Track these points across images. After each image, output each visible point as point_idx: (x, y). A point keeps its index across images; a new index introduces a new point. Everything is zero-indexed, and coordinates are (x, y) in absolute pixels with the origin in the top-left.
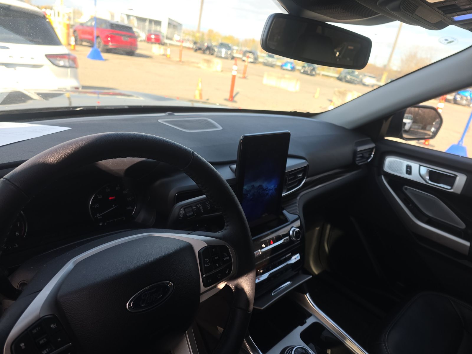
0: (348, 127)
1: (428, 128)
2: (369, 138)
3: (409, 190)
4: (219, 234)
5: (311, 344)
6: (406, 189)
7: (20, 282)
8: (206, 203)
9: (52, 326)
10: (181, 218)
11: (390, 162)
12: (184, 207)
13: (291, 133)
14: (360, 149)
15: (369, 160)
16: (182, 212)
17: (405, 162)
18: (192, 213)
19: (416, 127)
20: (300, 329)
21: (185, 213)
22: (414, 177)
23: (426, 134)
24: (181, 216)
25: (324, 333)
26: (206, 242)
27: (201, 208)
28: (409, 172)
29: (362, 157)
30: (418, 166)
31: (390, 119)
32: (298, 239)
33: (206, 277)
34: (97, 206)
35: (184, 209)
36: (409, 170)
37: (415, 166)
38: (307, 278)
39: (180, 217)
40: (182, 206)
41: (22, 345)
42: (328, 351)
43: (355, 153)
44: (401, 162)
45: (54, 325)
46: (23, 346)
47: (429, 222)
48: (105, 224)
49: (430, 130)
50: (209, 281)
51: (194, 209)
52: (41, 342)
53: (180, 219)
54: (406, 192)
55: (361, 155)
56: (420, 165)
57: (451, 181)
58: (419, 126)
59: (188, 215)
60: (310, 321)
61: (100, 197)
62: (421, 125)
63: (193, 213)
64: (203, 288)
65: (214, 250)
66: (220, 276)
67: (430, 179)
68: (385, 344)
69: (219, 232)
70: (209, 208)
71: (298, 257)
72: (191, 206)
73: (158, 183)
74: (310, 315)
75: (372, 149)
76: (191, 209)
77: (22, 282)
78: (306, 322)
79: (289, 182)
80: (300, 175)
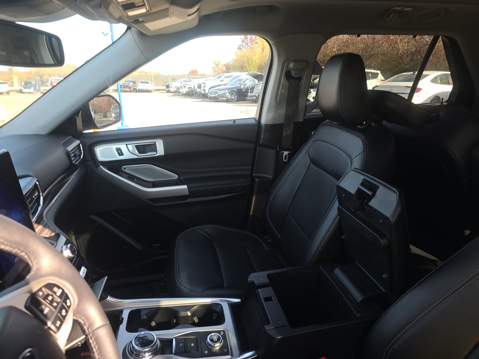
0: (44, 132)
1: (108, 115)
2: (71, 137)
3: (127, 169)
5: (140, 329)
6: (125, 168)
11: (101, 151)
13: (8, 152)
14: (70, 148)
15: (82, 157)
17: (114, 147)
19: (99, 117)
22: (127, 155)
23: (110, 121)
25: (142, 313)
28: (121, 154)
29: (75, 156)
30: (125, 145)
31: (80, 113)
32: (75, 253)
33: (52, 323)
36: (119, 152)
37: (122, 146)
38: (104, 280)
42: (152, 324)
43: (68, 154)
44: (110, 148)
47: (155, 185)
49: (111, 117)
54: (126, 171)
55: (73, 155)
56: (127, 145)
57: (153, 148)
58: (101, 115)
60: (125, 315)
62: (102, 114)
67: (139, 152)
68: (182, 285)
71: (84, 270)
75: (79, 145)
78: (123, 319)
79: (30, 206)
80: (37, 194)
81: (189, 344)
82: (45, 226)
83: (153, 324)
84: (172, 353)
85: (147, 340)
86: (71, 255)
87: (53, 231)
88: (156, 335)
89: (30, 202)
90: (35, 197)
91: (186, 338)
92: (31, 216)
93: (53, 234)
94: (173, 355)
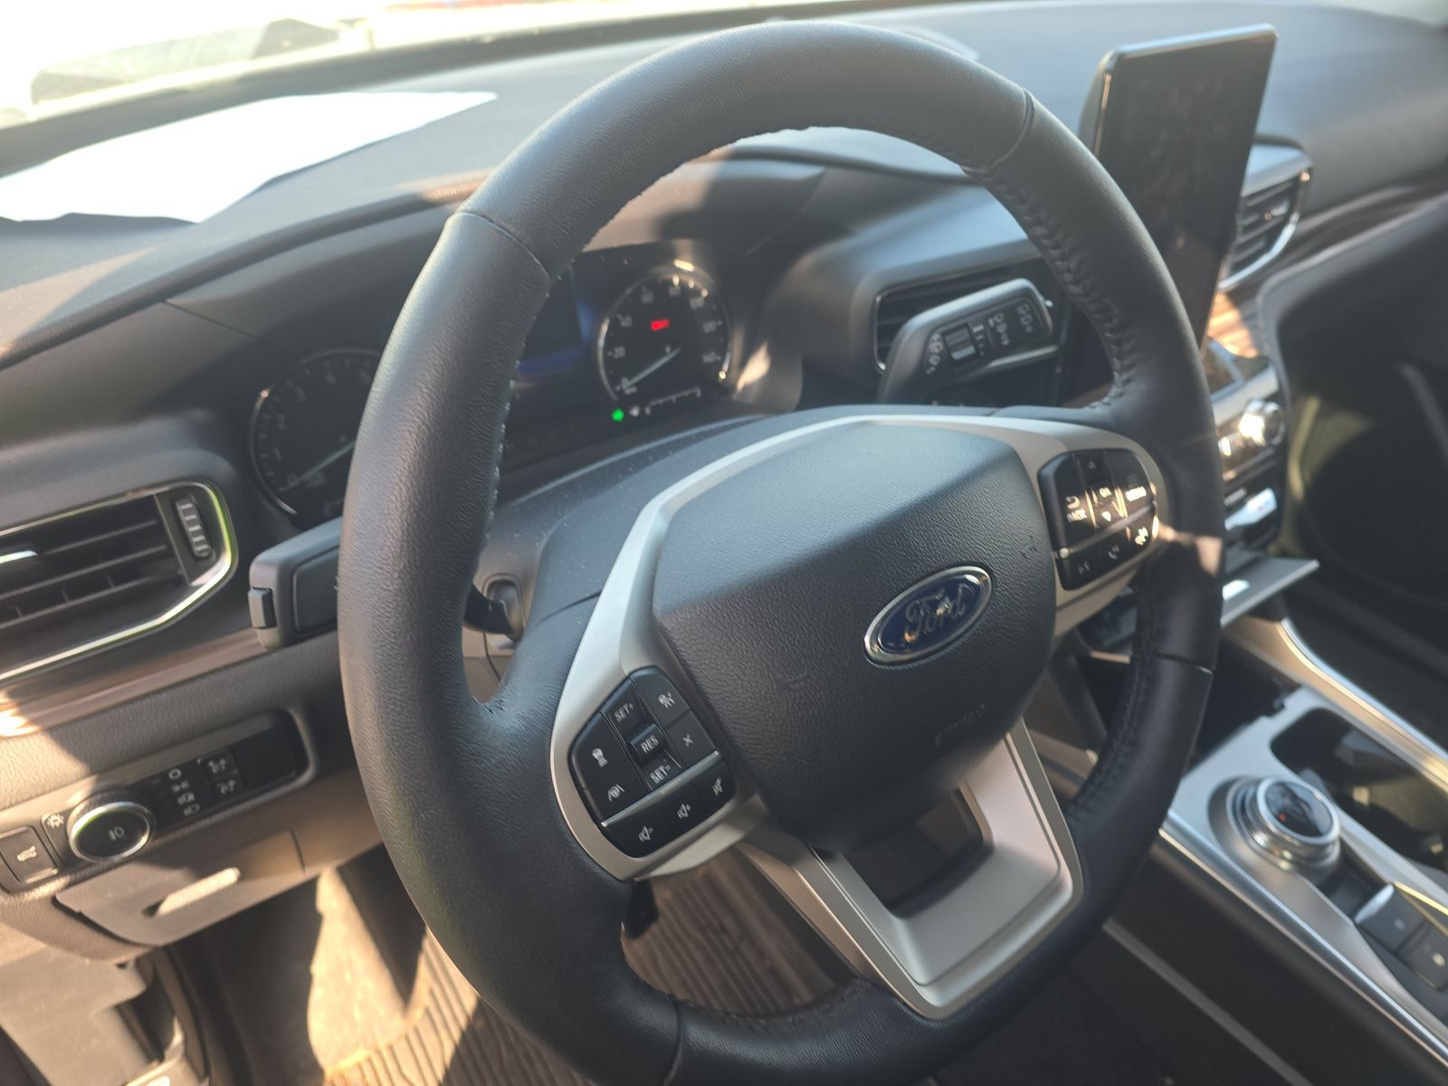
4: (1097, 410)
5: (1309, 773)
7: (488, 579)
8: (1021, 311)
9: (662, 699)
10: (933, 369)
12: (942, 329)
13: (1277, 35)
16: (936, 346)
18: (970, 350)
20: (1266, 729)
21: (947, 351)
24: (934, 360)
25: (1349, 741)
26: (1063, 438)
27: (1002, 329)
32: (1275, 438)
33: (1071, 557)
34: (620, 352)
35: (944, 335)
39: (930, 365)
40: (934, 327)
41: (598, 754)
42: (1359, 794)
45: (667, 696)
46: (600, 756)
48: (648, 411)
50: (1081, 570)
51: (979, 333)
52: (647, 747)
53: (928, 372)
59: (957, 355)
60: (1296, 707)
61: (626, 322)
63: (976, 348)
64: (1062, 595)
65: (1092, 465)
66: (1116, 553)
69: (1094, 407)
70: (1029, 329)
71: (1267, 503)
72: (966, 326)
73: (807, 263)
74: (1292, 687)
76: (967, 336)
77: (497, 578)
78: (1282, 707)
79: (1241, 239)
80: (1280, 211)
81: (1427, 948)
82: (1248, 320)
83: (1362, 795)
84: (1352, 915)
85: (1304, 815)
86: (1258, 438)
87: (1257, 343)
88: (1343, 829)
89: (1248, 229)
90: (1273, 217)
91: (1431, 924)
92: (1224, 270)
93: (1251, 353)
94: (1349, 922)
